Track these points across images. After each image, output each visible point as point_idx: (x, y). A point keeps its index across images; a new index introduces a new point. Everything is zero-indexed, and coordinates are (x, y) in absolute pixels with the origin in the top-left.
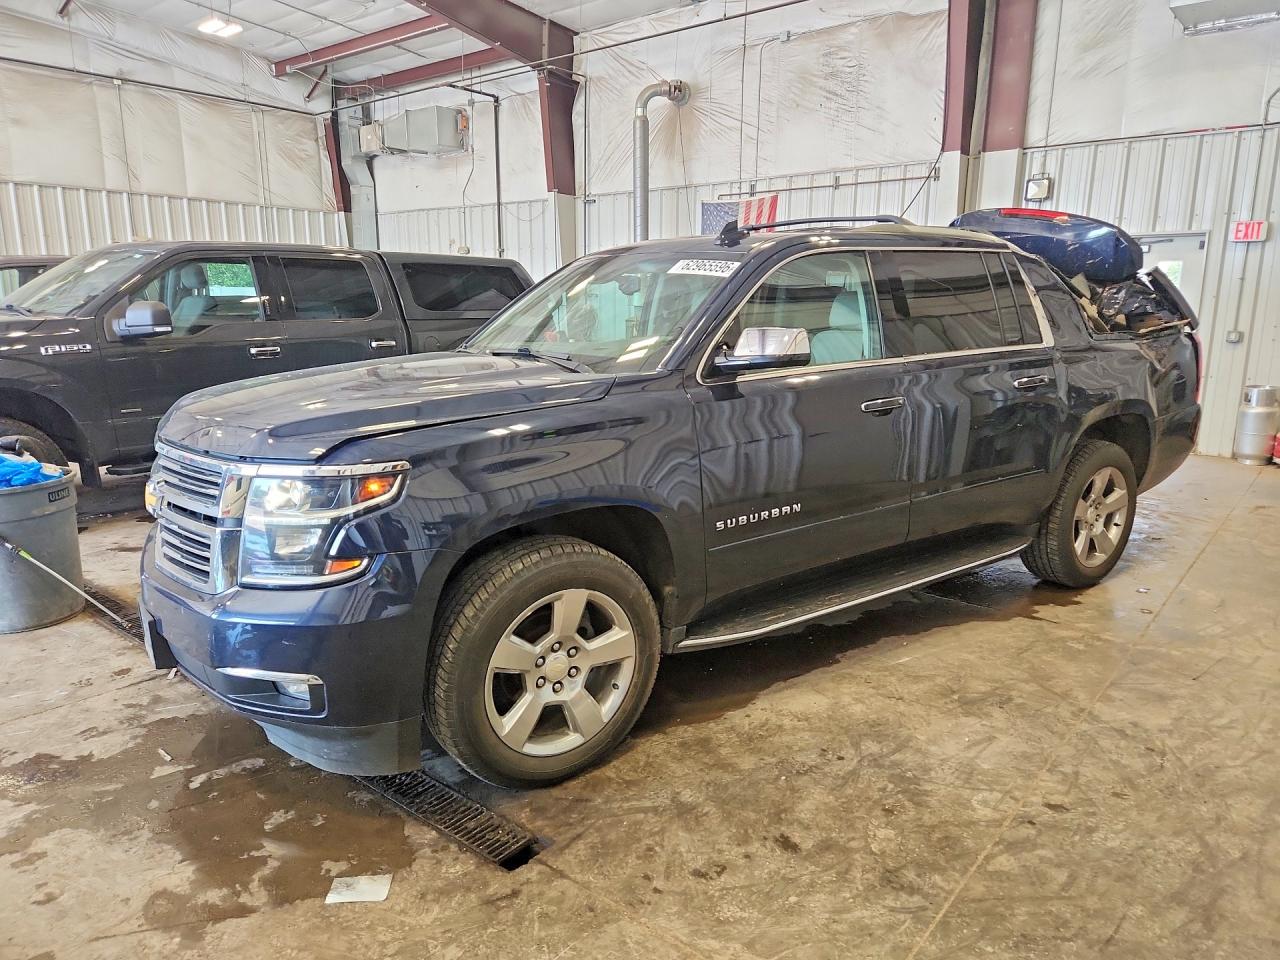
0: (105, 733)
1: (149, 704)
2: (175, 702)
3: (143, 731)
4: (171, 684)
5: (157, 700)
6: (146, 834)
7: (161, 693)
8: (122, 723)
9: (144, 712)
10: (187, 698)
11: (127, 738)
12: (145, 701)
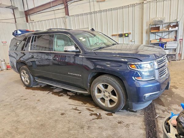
0: (175, 109)
1: (166, 111)
2: (161, 109)
3: (169, 106)
4: (159, 114)
5: (164, 111)
6: (175, 94)
7: (162, 113)
8: (172, 110)
9: (167, 110)
10: (158, 109)
11: (172, 106)
12: (166, 112)
